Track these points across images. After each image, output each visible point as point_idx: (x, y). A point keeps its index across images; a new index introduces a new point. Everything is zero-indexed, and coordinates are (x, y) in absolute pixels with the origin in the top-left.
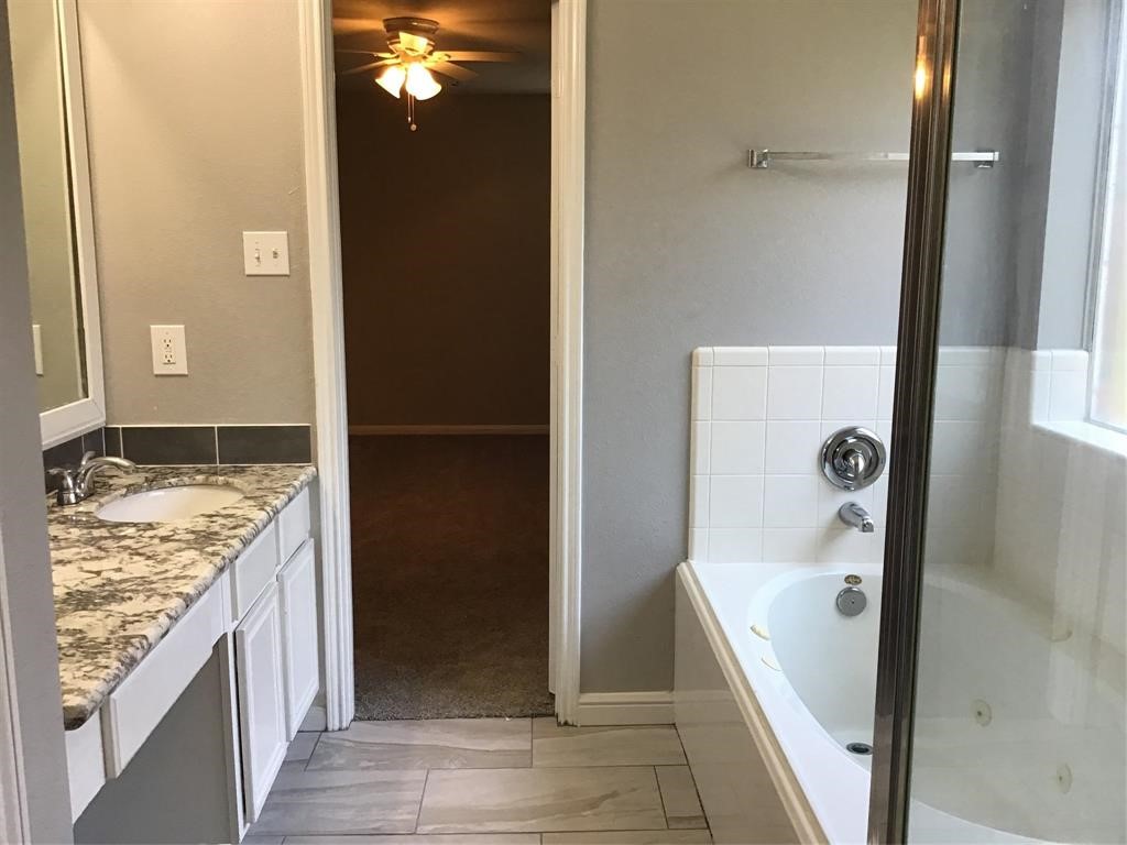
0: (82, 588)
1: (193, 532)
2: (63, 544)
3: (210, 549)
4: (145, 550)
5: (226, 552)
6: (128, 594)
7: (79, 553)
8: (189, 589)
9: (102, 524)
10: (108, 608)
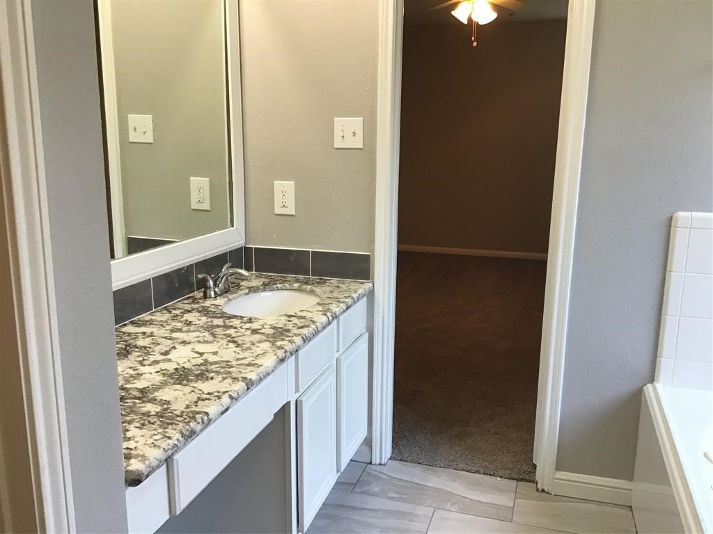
0: (187, 365)
1: (274, 328)
2: (192, 328)
3: (279, 343)
4: (239, 340)
5: (289, 347)
6: (212, 374)
7: (198, 337)
8: (252, 376)
9: (223, 316)
10: (195, 385)
